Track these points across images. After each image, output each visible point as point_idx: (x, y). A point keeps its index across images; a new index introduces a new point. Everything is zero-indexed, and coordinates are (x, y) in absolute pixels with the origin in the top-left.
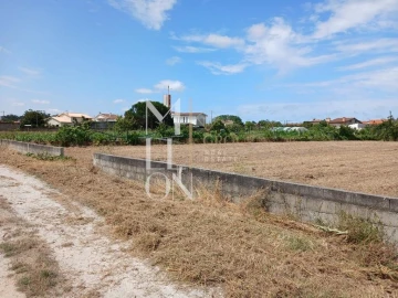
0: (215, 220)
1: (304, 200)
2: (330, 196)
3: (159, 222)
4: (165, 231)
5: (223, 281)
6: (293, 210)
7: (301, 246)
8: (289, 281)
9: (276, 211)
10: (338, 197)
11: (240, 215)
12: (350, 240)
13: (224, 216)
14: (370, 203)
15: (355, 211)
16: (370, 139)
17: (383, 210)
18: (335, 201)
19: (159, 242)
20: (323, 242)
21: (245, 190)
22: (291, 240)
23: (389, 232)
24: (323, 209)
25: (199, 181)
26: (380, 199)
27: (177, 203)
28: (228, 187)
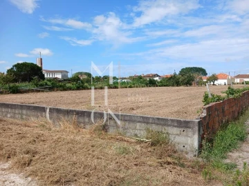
0: (72, 142)
1: (127, 123)
2: (141, 120)
3: (32, 147)
4: (36, 153)
5: (76, 180)
6: (121, 130)
7: (126, 151)
8: (116, 174)
9: (112, 131)
10: (145, 120)
11: (89, 136)
12: (153, 144)
13: (78, 138)
14: (162, 123)
15: (154, 128)
16: (165, 86)
17: (170, 125)
18: (144, 122)
19: (31, 160)
20: (138, 147)
22: (120, 148)
23: (172, 137)
24: (138, 127)
25: (61, 116)
26: (167, 120)
27: (46, 133)
28: (81, 120)
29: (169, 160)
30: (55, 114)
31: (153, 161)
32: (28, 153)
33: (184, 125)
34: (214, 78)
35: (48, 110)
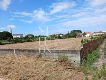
0: (26, 63)
2: (56, 51)
3: (8, 66)
4: (10, 68)
5: (28, 79)
6: (47, 56)
7: (50, 65)
9: (43, 57)
10: (57, 51)
11: (33, 60)
12: (61, 61)
13: (29, 61)
14: (65, 52)
15: (61, 54)
17: (68, 53)
18: (57, 52)
19: (8, 72)
20: (55, 63)
21: (34, 53)
22: (47, 64)
23: (69, 58)
24: (54, 55)
25: (21, 52)
27: (14, 60)
28: (30, 53)
29: (69, 67)
30: (18, 52)
31: (62, 68)
32: (6, 69)
33: (74, 52)
34: (85, 34)
35: (15, 50)
